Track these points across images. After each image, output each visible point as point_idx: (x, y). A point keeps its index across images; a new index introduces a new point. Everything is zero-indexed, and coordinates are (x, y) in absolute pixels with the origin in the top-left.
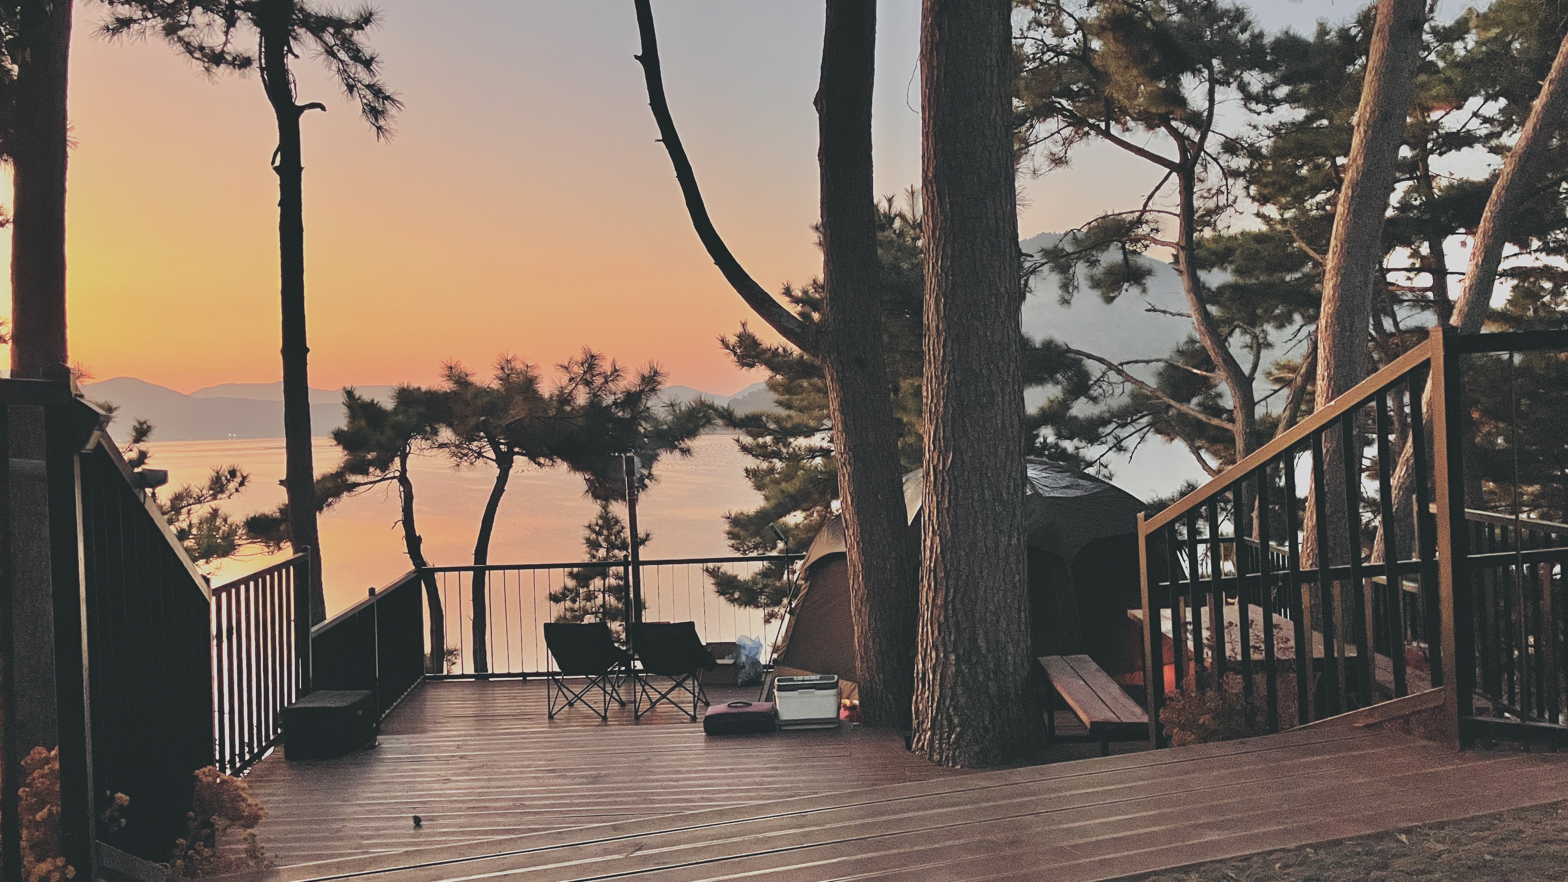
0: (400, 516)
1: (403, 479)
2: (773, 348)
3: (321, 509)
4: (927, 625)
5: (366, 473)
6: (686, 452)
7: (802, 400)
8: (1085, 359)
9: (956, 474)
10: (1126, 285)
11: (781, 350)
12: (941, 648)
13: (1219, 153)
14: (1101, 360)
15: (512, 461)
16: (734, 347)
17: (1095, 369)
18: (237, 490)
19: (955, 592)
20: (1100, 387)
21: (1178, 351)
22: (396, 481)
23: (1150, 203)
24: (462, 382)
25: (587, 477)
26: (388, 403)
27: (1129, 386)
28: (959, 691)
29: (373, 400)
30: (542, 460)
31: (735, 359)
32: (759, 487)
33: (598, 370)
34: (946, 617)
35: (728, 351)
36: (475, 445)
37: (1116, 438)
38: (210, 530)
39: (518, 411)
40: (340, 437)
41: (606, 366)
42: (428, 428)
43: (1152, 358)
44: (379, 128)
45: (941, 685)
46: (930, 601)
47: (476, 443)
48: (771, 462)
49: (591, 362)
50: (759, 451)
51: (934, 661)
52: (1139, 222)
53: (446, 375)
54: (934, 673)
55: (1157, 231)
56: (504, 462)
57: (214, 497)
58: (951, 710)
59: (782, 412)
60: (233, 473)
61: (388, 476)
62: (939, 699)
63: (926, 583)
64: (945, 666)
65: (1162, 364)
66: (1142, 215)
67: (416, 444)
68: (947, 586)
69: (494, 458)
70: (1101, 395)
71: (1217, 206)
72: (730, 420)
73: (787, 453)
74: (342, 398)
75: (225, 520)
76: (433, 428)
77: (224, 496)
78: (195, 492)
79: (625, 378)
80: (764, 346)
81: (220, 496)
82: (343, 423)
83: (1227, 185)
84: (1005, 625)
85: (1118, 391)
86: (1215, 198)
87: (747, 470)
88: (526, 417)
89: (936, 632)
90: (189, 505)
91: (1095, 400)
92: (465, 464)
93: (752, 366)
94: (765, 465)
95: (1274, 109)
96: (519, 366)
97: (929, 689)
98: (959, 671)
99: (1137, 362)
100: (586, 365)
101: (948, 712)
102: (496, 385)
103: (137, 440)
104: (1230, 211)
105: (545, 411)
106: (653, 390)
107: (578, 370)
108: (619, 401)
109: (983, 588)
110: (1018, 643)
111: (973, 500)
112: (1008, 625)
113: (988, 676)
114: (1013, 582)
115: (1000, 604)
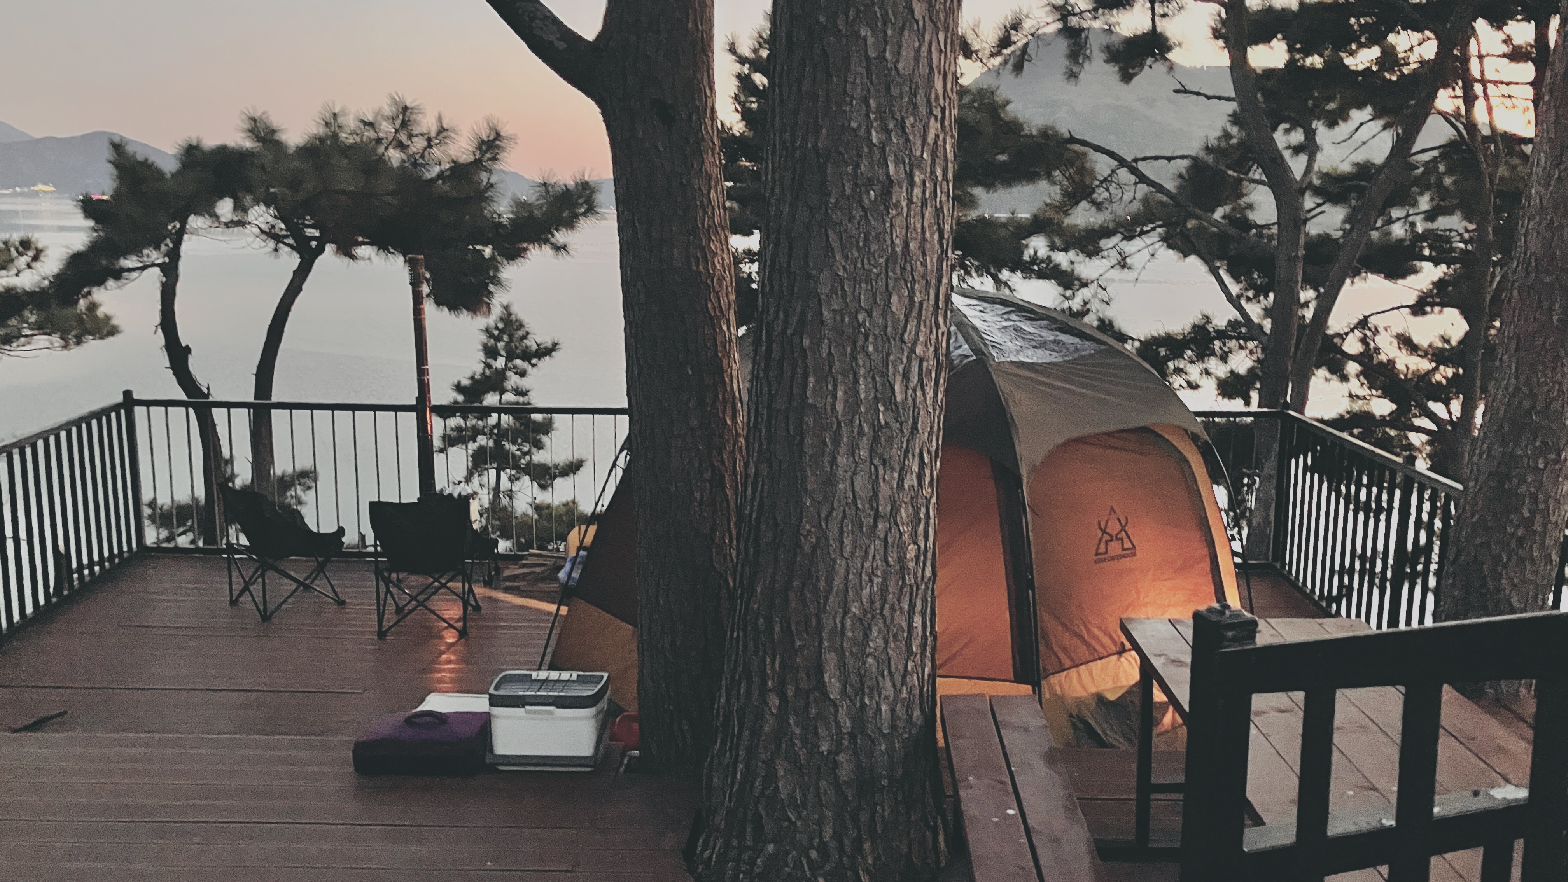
1: (169, 268)
6: (558, 248)
8: (1091, 153)
10: (1147, 61)
14: (1111, 154)
17: (1102, 165)
20: (1107, 190)
21: (1207, 148)
22: (160, 269)
27: (1143, 188)
30: (359, 251)
33: (416, 128)
37: (1120, 254)
43: (1175, 154)
49: (404, 116)
53: (246, 129)
60: (26, 244)
65: (1186, 163)
67: (195, 223)
70: (1106, 199)
79: (454, 142)
85: (1128, 196)
91: (1099, 206)
99: (1156, 158)
100: (398, 122)
106: (495, 159)
107: (388, 128)
108: (447, 173)
109: (842, 572)
110: (904, 677)
111: (835, 397)
112: (886, 642)
113: (839, 743)
114: (901, 560)
115: (872, 602)
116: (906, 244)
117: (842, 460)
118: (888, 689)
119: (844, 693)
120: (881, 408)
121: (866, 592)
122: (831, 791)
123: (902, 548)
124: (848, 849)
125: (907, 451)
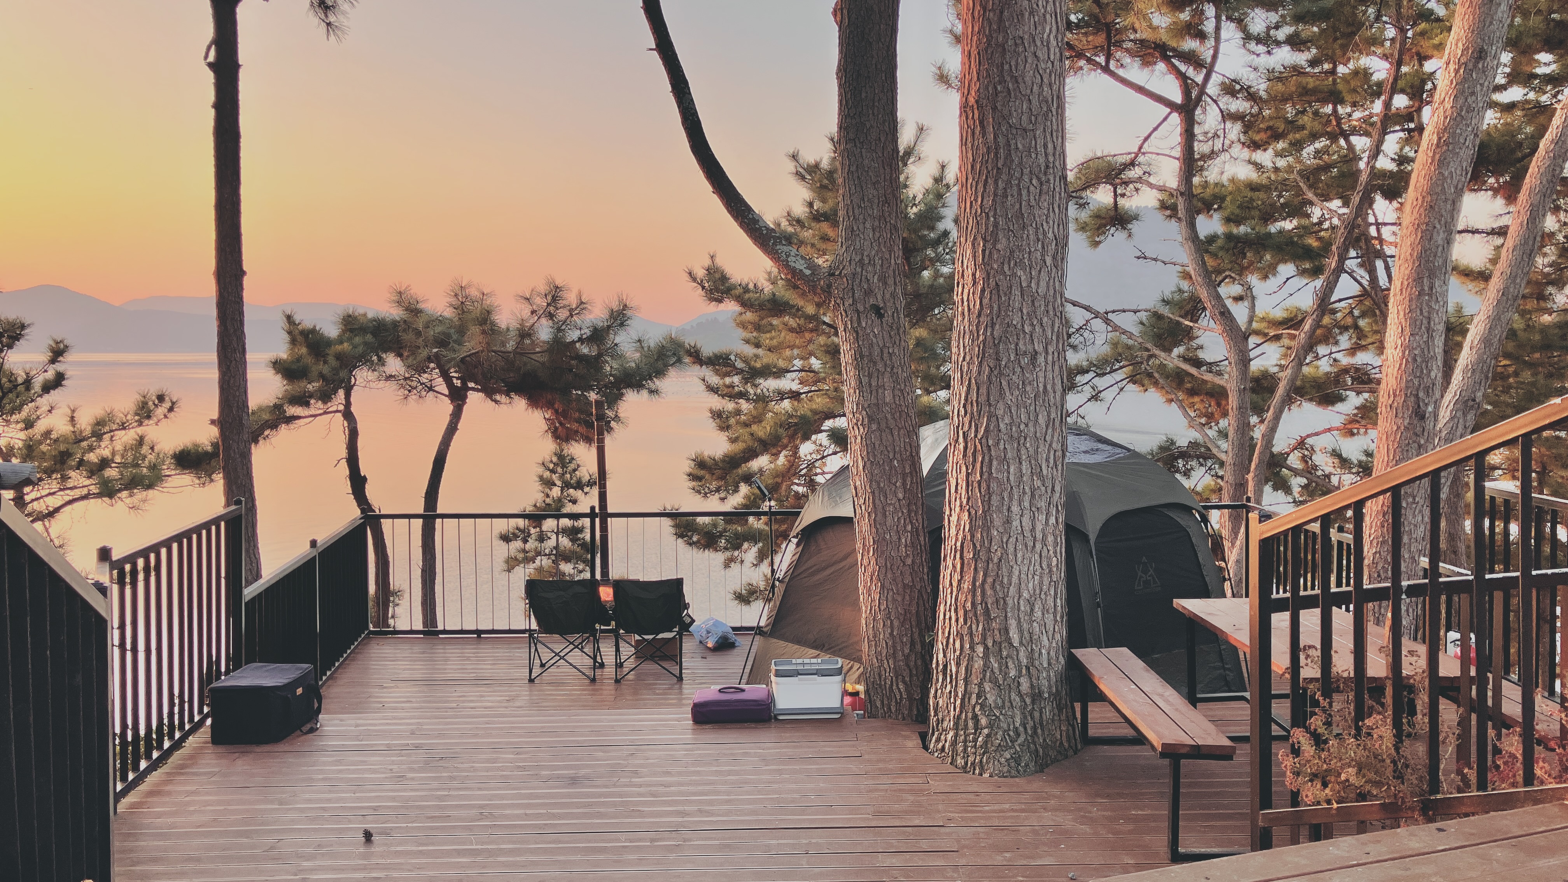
0: (344, 453)
1: (348, 415)
2: (744, 284)
3: (256, 442)
4: (950, 610)
5: (307, 404)
6: (653, 392)
7: (771, 339)
8: (1071, 306)
9: (991, 442)
10: (1113, 229)
11: (751, 286)
12: (966, 639)
13: (1219, 95)
14: (1087, 308)
15: (466, 397)
16: (702, 281)
18: (166, 417)
19: (985, 575)
20: (1082, 335)
21: (1163, 301)
22: (339, 415)
23: (1146, 145)
24: (414, 310)
25: (547, 416)
26: (332, 331)
27: (1114, 335)
28: (987, 686)
29: (315, 326)
30: (498, 397)
31: (703, 293)
32: (724, 427)
33: (561, 303)
34: (973, 604)
35: (695, 284)
36: (425, 378)
37: (1093, 388)
38: (135, 458)
39: (473, 343)
40: (278, 366)
41: (571, 298)
42: (375, 358)
43: (1138, 308)
44: (329, 24)
45: (966, 680)
46: (955, 584)
47: (426, 375)
48: (737, 403)
49: (555, 295)
50: (726, 391)
51: (958, 653)
52: (1132, 164)
53: (394, 301)
54: (958, 665)
55: (1150, 174)
56: (458, 397)
57: (140, 424)
58: (978, 708)
59: (749, 351)
60: (161, 398)
61: (330, 410)
62: (964, 696)
63: (949, 562)
64: (971, 659)
65: (1147, 314)
66: (1136, 157)
67: (362, 375)
68: (976, 569)
69: (447, 393)
70: (1081, 343)
71: (1213, 152)
72: (697, 357)
73: (755, 394)
74: (282, 323)
75: (152, 448)
76: (380, 359)
77: (151, 422)
78: (120, 417)
79: (591, 312)
80: (732, 281)
81: (146, 422)
82: (283, 352)
83: (1224, 129)
84: (1040, 613)
85: (1100, 340)
86: (1210, 143)
87: (711, 411)
88: (482, 351)
89: (961, 620)
90: (111, 431)
91: (1074, 348)
92: (414, 397)
93: (720, 301)
94: (730, 406)
95: (1274, 51)
96: (474, 293)
97: (951, 682)
98: (986, 666)
99: (1123, 311)
100: (549, 298)
101: (974, 709)
102: (449, 313)
103: (53, 361)
104: (1224, 157)
105: (503, 344)
106: (622, 325)
107: (541, 302)
108: (584, 336)
109: (1017, 573)
110: (1053, 635)
111: (1009, 473)
112: (1043, 614)
113: (1020, 671)
114: (1049, 565)
115: (1035, 590)
116: (1045, 387)
117: (1015, 509)
118: (1045, 642)
119: (1021, 643)
120: (1035, 478)
121: (1031, 585)
122: (1018, 699)
123: (1049, 559)
124: (1030, 732)
125: (1049, 504)
